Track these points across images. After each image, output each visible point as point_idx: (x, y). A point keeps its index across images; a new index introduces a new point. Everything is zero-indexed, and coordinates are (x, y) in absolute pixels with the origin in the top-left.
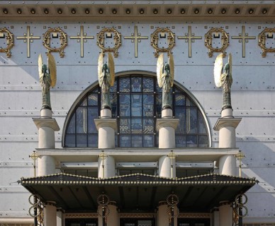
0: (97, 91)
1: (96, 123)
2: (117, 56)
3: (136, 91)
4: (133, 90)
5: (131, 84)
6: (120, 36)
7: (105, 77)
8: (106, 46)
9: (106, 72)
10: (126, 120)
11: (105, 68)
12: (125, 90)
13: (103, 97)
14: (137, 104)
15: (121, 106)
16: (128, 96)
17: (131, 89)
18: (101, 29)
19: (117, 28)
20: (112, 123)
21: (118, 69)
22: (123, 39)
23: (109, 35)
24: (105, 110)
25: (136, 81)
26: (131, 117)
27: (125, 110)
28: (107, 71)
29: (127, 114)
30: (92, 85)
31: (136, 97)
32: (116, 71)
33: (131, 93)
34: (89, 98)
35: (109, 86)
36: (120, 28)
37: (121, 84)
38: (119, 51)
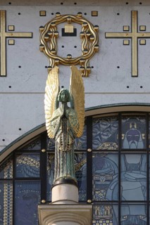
0: (37, 147)
1: (42, 214)
2: (87, 73)
3: (133, 147)
4: (126, 145)
5: (120, 131)
6: (97, 31)
7: (64, 117)
8: (63, 54)
9: (66, 107)
10: (108, 208)
11: (64, 99)
12: (106, 145)
13: (58, 160)
14: (134, 175)
15: (95, 178)
16: (114, 159)
17: (120, 142)
18: (49, 17)
19: (89, 16)
20: (82, 214)
21: (91, 101)
22: (102, 37)
23: (69, 28)
24: (64, 187)
25: (133, 126)
26: (120, 202)
27: (105, 187)
28: (69, 104)
29: (110, 194)
30: (27, 134)
31: (133, 160)
32: (87, 106)
33: (121, 152)
34: (19, 161)
35: (74, 137)
36: (95, 14)
37: (96, 132)
38: (92, 63)
